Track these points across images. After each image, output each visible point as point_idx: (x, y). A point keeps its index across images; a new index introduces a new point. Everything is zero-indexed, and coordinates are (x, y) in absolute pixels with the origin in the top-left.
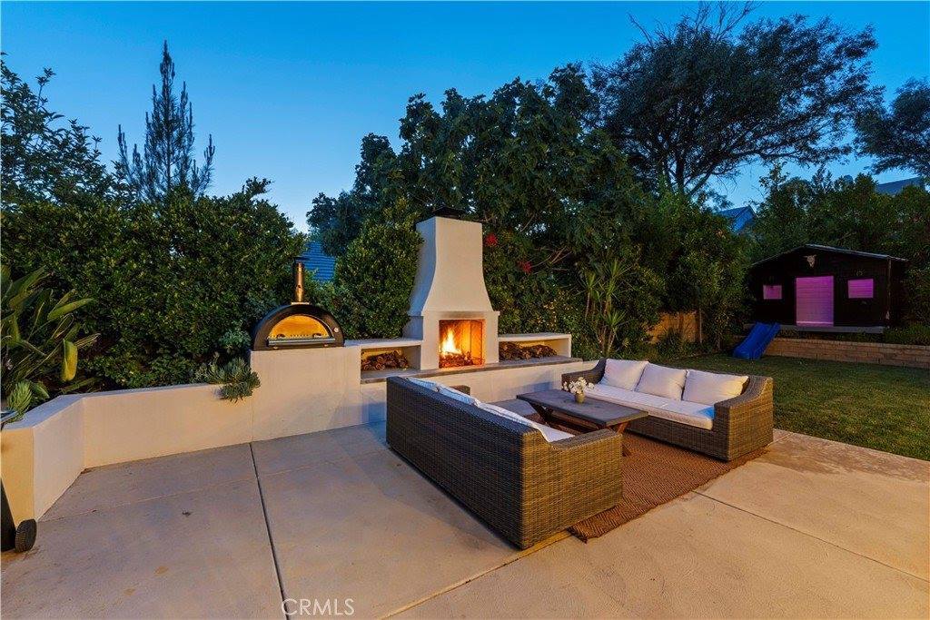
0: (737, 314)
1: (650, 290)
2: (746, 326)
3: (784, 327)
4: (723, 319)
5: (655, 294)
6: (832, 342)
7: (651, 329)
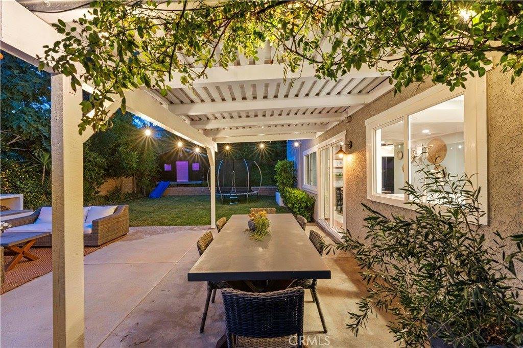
0: (153, 178)
1: (96, 165)
2: (157, 183)
3: (172, 183)
4: (146, 180)
5: (100, 167)
6: (187, 188)
7: (98, 188)
